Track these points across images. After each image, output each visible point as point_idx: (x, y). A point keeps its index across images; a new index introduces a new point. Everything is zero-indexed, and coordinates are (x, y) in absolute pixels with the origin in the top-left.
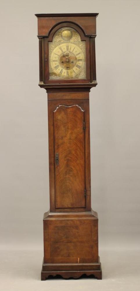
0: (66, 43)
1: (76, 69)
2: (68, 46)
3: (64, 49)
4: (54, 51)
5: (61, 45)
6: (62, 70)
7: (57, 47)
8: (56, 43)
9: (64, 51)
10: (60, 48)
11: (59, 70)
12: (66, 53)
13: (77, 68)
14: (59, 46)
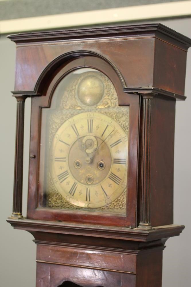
0: (88, 111)
1: (110, 186)
2: (92, 121)
3: (82, 127)
4: (59, 132)
5: (75, 118)
6: (75, 184)
7: (66, 124)
8: (64, 112)
9: (81, 133)
10: (74, 127)
11: (68, 183)
12: (85, 139)
13: (111, 182)
14: (70, 120)
